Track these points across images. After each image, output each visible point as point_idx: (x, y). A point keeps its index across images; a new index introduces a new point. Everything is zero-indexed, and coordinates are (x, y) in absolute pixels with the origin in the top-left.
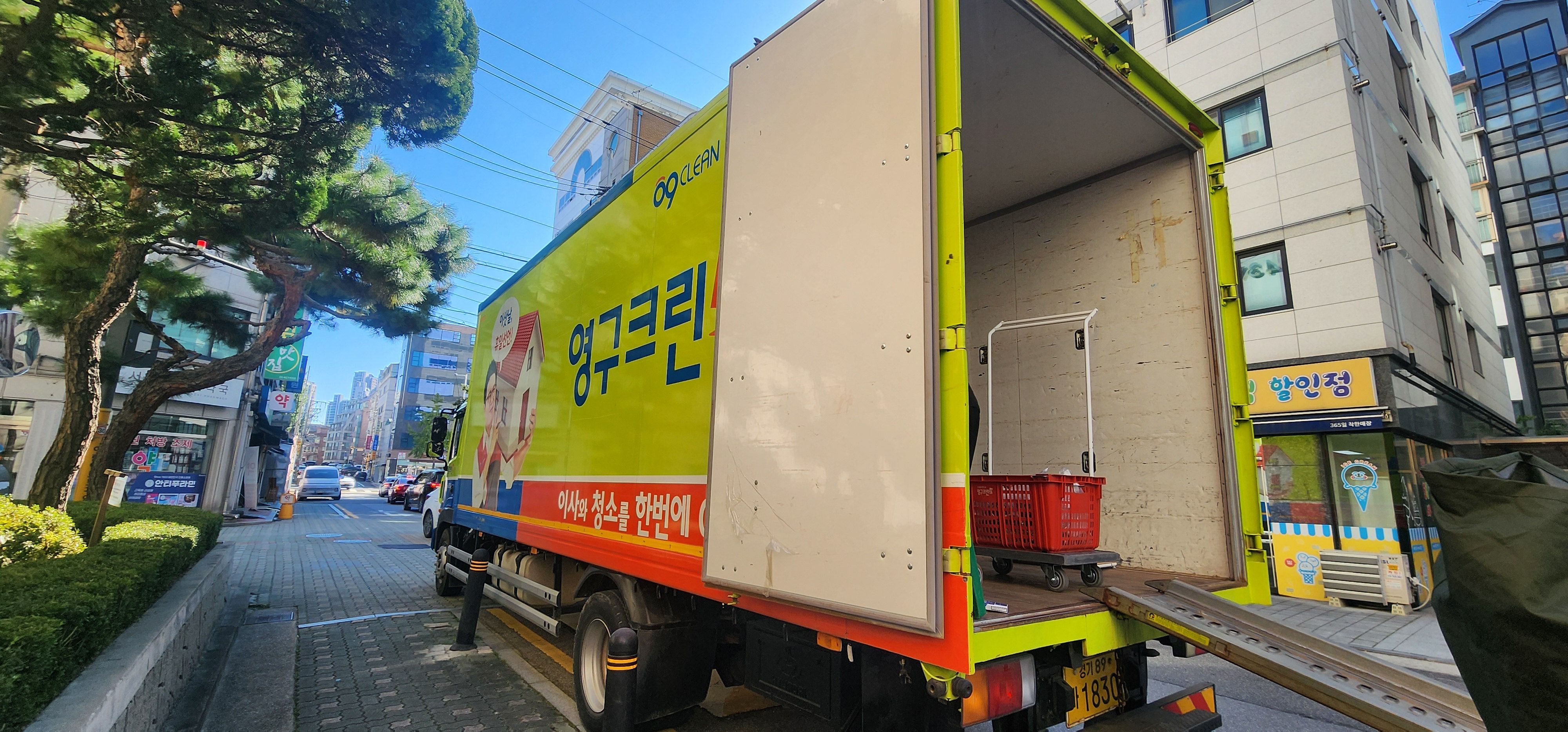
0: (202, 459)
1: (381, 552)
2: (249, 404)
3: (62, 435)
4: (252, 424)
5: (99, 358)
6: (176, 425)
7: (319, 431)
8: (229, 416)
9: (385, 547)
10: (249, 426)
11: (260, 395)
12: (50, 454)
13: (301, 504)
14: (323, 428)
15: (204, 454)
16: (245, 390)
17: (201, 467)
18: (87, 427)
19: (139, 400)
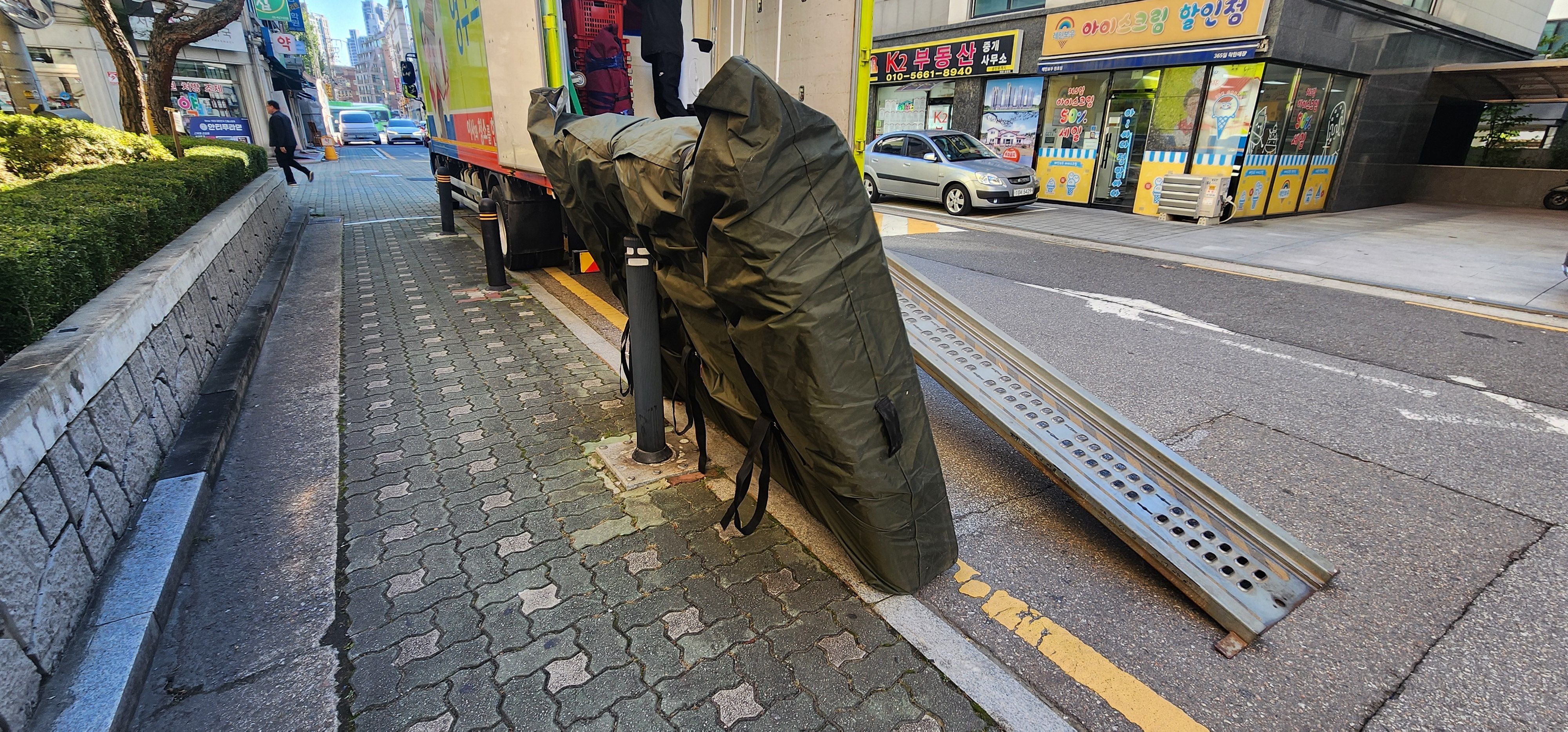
0: (238, 103)
1: (408, 184)
2: (256, 47)
3: (122, 83)
4: (267, 68)
5: (116, 21)
6: (202, 71)
7: (346, 73)
8: (243, 60)
9: (412, 180)
10: (265, 71)
11: (262, 37)
12: (122, 98)
13: (347, 148)
14: (348, 70)
15: (237, 98)
16: (247, 33)
17: (240, 111)
18: (135, 77)
19: (158, 51)
